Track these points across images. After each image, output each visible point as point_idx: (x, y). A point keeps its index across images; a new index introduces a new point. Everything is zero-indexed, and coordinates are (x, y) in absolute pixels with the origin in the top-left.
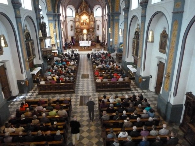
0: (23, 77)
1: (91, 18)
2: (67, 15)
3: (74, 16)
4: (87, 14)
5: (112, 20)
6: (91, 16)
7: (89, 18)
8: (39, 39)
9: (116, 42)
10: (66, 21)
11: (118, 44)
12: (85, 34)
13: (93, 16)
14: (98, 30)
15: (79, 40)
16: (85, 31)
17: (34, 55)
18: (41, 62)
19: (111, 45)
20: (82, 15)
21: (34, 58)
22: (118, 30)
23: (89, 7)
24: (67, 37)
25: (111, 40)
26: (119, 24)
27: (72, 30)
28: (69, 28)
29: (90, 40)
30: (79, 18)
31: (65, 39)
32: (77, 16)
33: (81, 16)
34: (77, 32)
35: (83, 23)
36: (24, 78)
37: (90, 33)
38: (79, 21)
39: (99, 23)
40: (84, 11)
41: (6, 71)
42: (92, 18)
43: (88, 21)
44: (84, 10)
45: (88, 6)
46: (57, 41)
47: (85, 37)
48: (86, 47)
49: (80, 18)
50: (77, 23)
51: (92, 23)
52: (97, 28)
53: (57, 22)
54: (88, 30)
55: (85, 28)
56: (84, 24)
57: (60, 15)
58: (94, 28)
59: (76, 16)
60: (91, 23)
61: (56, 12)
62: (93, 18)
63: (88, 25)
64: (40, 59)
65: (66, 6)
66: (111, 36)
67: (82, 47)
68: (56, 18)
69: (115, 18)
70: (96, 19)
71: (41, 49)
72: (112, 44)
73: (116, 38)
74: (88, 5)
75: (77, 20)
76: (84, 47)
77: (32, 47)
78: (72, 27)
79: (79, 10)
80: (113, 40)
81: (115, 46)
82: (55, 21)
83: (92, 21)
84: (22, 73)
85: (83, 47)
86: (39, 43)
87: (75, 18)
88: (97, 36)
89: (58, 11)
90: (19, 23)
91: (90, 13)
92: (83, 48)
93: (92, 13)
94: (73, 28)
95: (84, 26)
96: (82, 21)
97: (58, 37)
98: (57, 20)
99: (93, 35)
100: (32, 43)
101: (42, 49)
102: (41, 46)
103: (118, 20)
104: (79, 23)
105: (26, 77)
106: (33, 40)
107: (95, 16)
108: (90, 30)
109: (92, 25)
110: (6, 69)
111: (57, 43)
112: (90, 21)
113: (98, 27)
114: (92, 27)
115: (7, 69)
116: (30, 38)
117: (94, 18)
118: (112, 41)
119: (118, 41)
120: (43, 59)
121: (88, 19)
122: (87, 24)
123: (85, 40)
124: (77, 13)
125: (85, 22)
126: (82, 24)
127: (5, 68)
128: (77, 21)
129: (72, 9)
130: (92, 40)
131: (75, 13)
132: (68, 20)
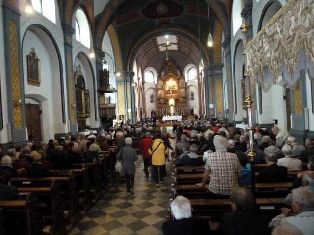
0: (64, 130)
1: (180, 82)
2: (146, 80)
3: (156, 82)
4: (175, 78)
5: (211, 75)
6: (181, 80)
7: (178, 83)
8: (97, 91)
9: (219, 109)
10: (144, 88)
11: (224, 112)
12: (172, 105)
13: (185, 79)
14: (193, 99)
15: (162, 115)
16: (172, 102)
17: (88, 112)
18: (97, 124)
19: (212, 114)
20: (167, 79)
21: (87, 117)
22: (221, 90)
23: (178, 68)
24: (145, 111)
25: (211, 106)
26: (222, 81)
27: (152, 102)
28: (148, 99)
29: (179, 115)
30: (163, 84)
31: (141, 112)
32: (161, 82)
33: (165, 81)
34: (160, 103)
35: (169, 90)
36: (66, 131)
37: (179, 104)
38: (163, 88)
39: (194, 89)
40: (171, 74)
41: (41, 115)
42: (182, 83)
43: (176, 88)
44: (169, 72)
45: (176, 68)
46: (127, 111)
47: (172, 110)
48: (172, 121)
49: (165, 84)
50: (160, 92)
51: (183, 90)
52: (190, 97)
53: (128, 84)
54: (176, 100)
55: (171, 97)
56: (171, 92)
57: (134, 75)
58: (186, 98)
59: (158, 81)
60: (181, 90)
61: (128, 69)
62: (184, 84)
63: (176, 93)
64: (96, 120)
65: (143, 66)
66: (211, 100)
67: (166, 121)
68: (128, 78)
69: (216, 72)
70: (189, 84)
71: (99, 105)
72: (214, 113)
73: (219, 103)
74: (176, 66)
75: (159, 87)
76: (170, 121)
77: (86, 100)
78: (152, 97)
79: (163, 74)
80: (214, 105)
81: (219, 115)
82: (126, 81)
83: (183, 88)
84: (64, 122)
85: (168, 121)
86: (97, 96)
87: (157, 85)
88: (191, 109)
89: (131, 68)
90: (68, 53)
91: (180, 77)
92: (168, 123)
93: (182, 76)
94: (154, 99)
95: (170, 95)
96: (167, 89)
97: (129, 105)
98: (129, 80)
99: (184, 107)
100: (87, 95)
101: (101, 106)
102: (99, 101)
103: (221, 75)
104: (162, 91)
105: (70, 131)
106: (88, 90)
107: (186, 80)
108: (180, 99)
109: (183, 94)
110: (41, 112)
111: (127, 113)
112: (179, 88)
113: (193, 95)
114: (183, 95)
115: (43, 112)
116: (85, 85)
117: (186, 83)
118: (214, 108)
119: (223, 107)
120: (101, 120)
121: (176, 85)
122: (174, 92)
123: (172, 114)
124: (159, 77)
125: (171, 89)
126: (167, 92)
127: (40, 109)
128: (160, 89)
129: (152, 73)
130: (182, 114)
131: (157, 77)
132: (146, 87)
